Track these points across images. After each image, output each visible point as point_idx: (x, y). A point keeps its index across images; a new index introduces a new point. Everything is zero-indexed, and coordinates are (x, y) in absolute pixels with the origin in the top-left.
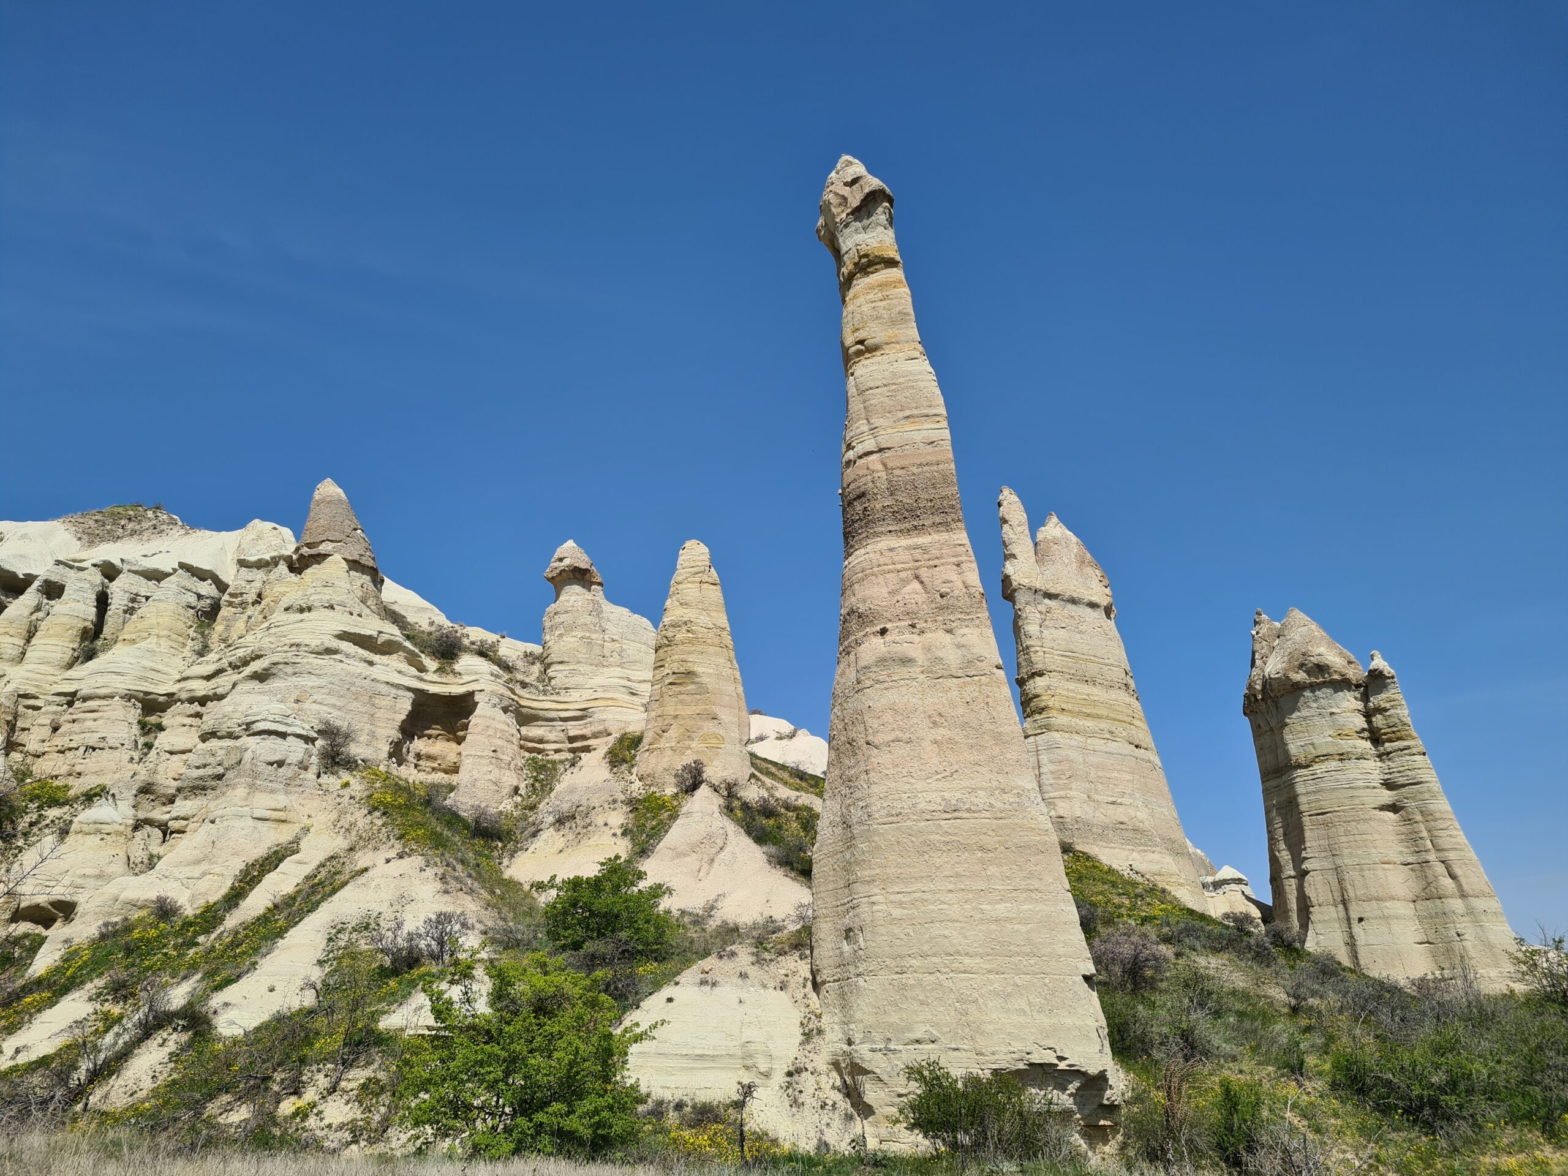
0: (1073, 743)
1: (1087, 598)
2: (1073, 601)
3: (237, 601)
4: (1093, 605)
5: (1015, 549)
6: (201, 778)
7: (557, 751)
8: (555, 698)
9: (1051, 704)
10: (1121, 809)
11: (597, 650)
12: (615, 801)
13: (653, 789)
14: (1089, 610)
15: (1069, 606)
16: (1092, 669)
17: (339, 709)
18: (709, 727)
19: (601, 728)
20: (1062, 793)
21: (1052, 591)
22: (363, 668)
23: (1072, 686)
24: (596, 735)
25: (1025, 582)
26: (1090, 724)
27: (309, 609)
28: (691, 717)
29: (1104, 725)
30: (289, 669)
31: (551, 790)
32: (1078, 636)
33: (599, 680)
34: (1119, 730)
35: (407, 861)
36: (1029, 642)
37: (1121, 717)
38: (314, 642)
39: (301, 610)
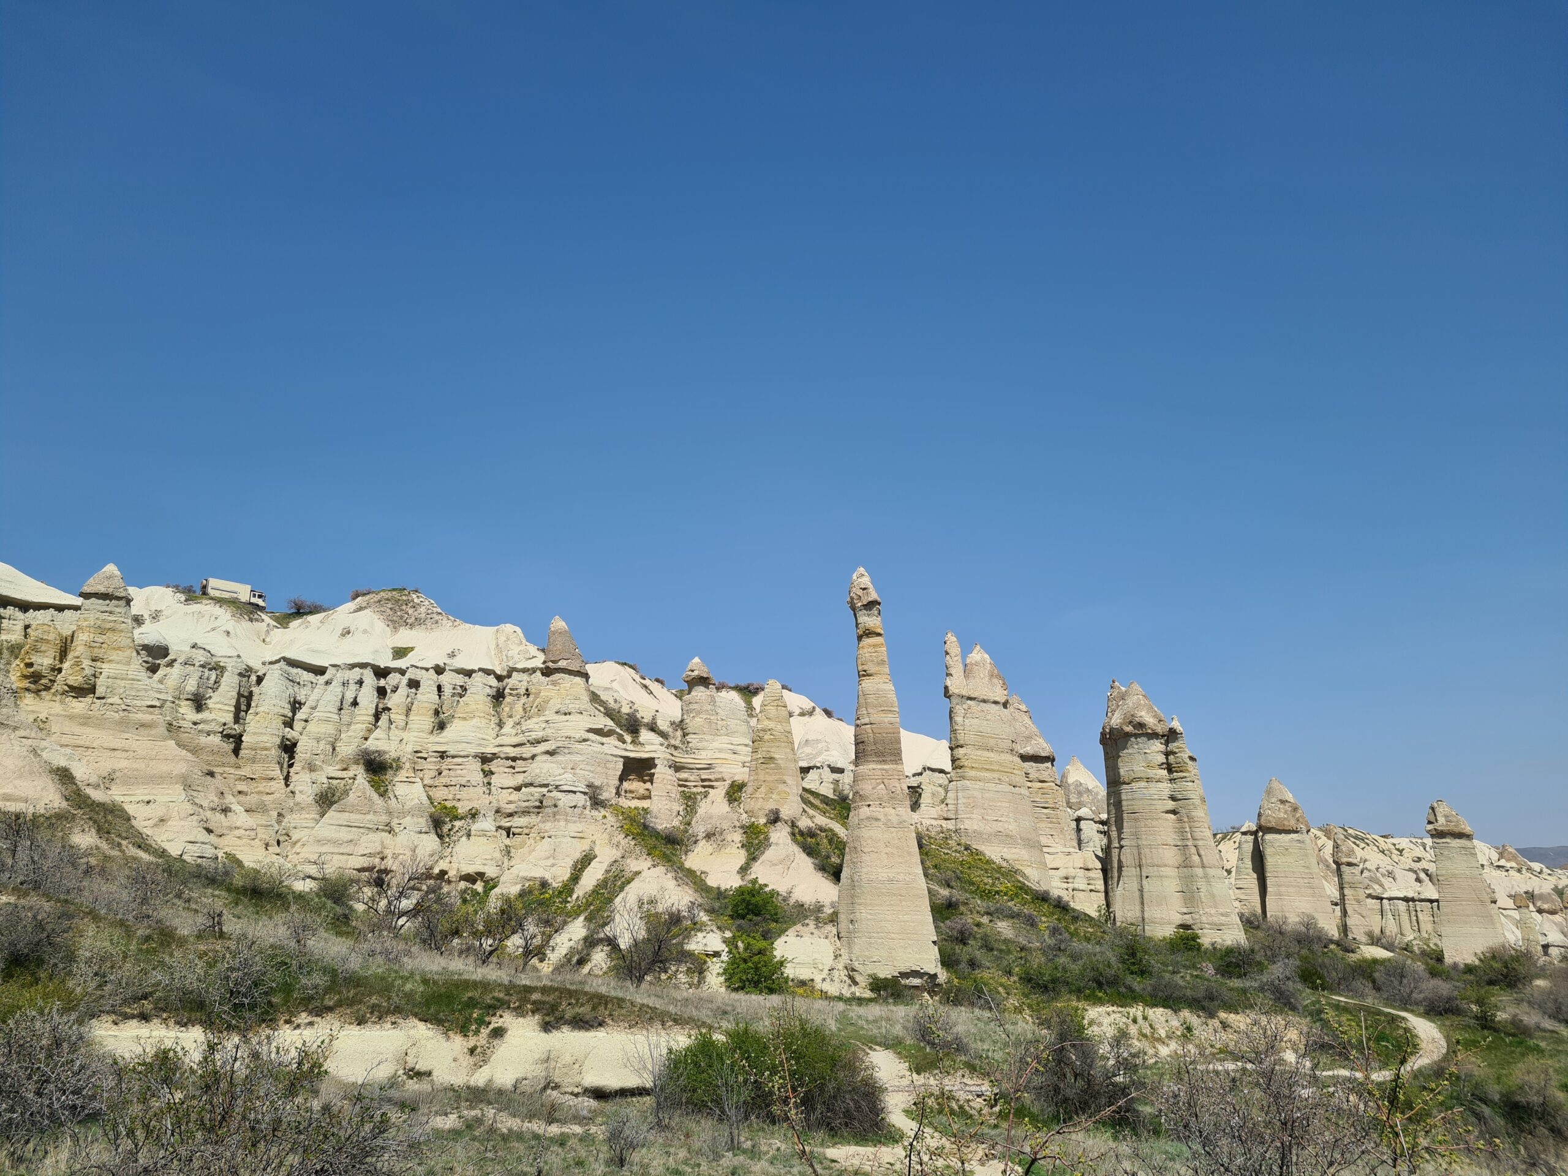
0: (977, 787)
1: (993, 699)
2: (984, 701)
3: (514, 692)
4: (996, 703)
5: (952, 671)
6: (527, 807)
7: (695, 786)
8: (692, 756)
9: (966, 764)
10: (1000, 824)
11: (714, 726)
12: (735, 827)
13: (753, 819)
14: (993, 705)
15: (982, 704)
16: (992, 742)
17: (592, 772)
18: (782, 787)
19: (720, 776)
20: (968, 816)
21: (972, 696)
22: (598, 748)
23: (979, 753)
24: (717, 780)
25: (956, 691)
26: (988, 775)
27: (570, 714)
28: (772, 781)
29: (996, 775)
30: (566, 751)
31: (696, 812)
32: (985, 722)
33: (716, 745)
34: (1005, 778)
35: (657, 869)
36: (957, 728)
37: (1006, 770)
38: (578, 736)
39: (565, 714)
